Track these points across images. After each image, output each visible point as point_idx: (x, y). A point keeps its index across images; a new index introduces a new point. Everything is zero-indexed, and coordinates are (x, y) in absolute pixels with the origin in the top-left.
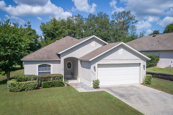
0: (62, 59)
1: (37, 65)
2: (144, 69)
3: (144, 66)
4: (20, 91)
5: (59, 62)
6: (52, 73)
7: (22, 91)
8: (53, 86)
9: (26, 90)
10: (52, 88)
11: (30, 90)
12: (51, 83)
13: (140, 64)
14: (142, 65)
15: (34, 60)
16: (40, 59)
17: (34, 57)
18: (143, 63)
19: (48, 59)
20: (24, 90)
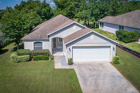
0: (50, 39)
1: (33, 42)
2: (114, 51)
3: (114, 48)
4: (17, 62)
5: (48, 40)
7: (18, 62)
8: (40, 59)
10: (40, 61)
11: (24, 62)
12: (39, 57)
13: (110, 46)
14: (112, 48)
15: (30, 39)
16: (34, 39)
17: (31, 36)
18: (113, 46)
19: (40, 38)
20: (20, 62)
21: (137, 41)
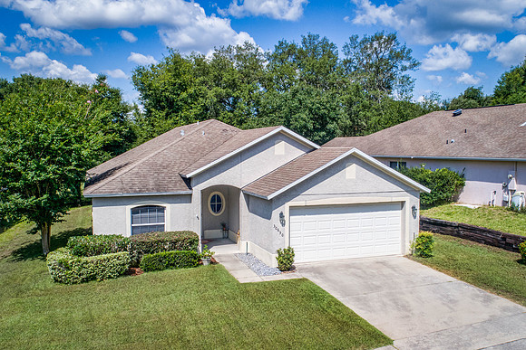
0: (197, 190)
1: (129, 208)
2: (415, 217)
3: (414, 208)
4: (83, 281)
5: (188, 198)
6: (167, 229)
7: (87, 281)
8: (171, 265)
9: (99, 278)
10: (169, 272)
11: (110, 277)
12: (165, 257)
13: (403, 203)
14: (408, 207)
15: (120, 194)
16: (135, 192)
17: (120, 186)
18: (411, 200)
19: (158, 191)
20: (94, 278)
21: (455, 201)
